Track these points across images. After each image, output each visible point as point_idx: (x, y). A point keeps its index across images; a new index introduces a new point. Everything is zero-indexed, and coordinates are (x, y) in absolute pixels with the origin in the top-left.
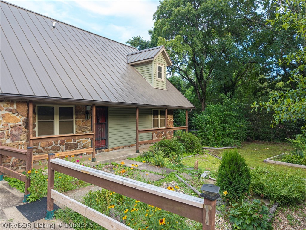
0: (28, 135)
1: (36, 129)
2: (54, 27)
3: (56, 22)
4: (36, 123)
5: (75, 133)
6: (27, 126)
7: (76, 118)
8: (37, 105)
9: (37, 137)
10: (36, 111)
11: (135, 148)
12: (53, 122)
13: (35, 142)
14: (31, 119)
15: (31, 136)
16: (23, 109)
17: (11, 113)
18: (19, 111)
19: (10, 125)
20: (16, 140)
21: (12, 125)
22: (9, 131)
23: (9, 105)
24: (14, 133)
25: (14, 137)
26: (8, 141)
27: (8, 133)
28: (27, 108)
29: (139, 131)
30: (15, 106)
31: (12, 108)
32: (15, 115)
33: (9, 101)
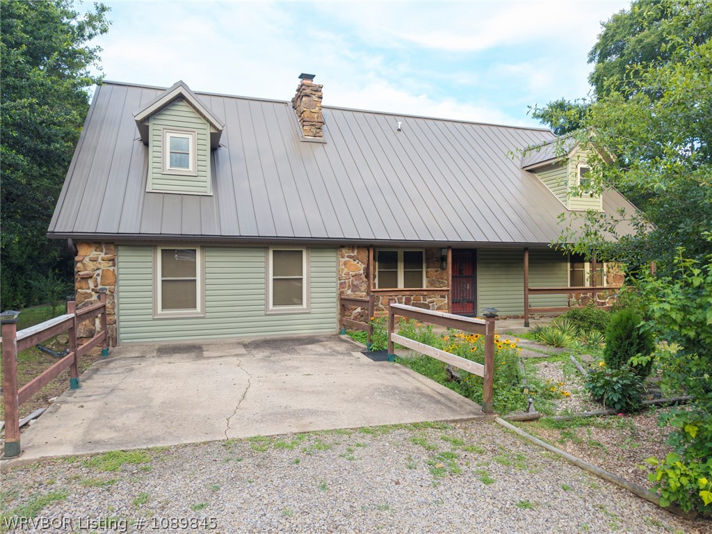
0: (369, 286)
1: (376, 281)
2: (399, 130)
3: (402, 118)
4: (377, 274)
5: (424, 288)
6: (367, 276)
7: (427, 268)
8: (377, 250)
9: (377, 289)
10: (377, 258)
11: (523, 321)
12: (396, 272)
13: (376, 295)
14: (371, 268)
15: (372, 287)
16: (364, 254)
17: (352, 260)
18: (359, 257)
19: (351, 273)
20: (356, 291)
21: (354, 273)
22: (350, 280)
23: (350, 251)
24: (355, 283)
25: (355, 288)
26: (349, 292)
27: (349, 283)
28: (367, 254)
29: (530, 290)
30: (356, 252)
31: (353, 255)
32: (356, 262)
33: (350, 247)
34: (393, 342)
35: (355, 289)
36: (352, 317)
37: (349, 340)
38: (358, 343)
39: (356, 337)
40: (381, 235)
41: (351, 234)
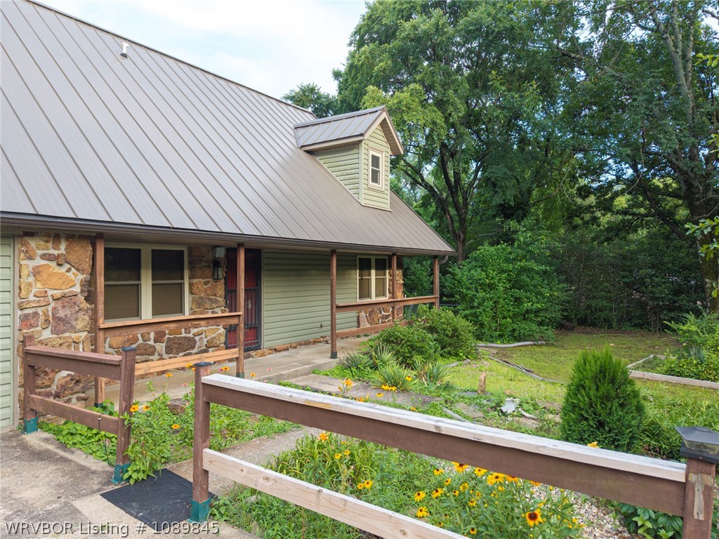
0: (94, 319)
2: (124, 56)
5: (187, 314)
6: (90, 296)
7: (191, 277)
11: (323, 347)
12: (139, 286)
13: (110, 334)
14: (101, 280)
16: (82, 253)
17: (53, 264)
18: (72, 258)
19: (50, 293)
20: (64, 331)
21: (58, 293)
22: (50, 308)
23: (50, 245)
24: (61, 314)
25: (60, 324)
26: (47, 334)
27: (46, 315)
28: (90, 253)
29: (338, 307)
30: (63, 246)
31: (56, 252)
32: (63, 270)
33: (48, 235)
34: (206, 472)
35: (62, 327)
36: (54, 389)
37: (51, 447)
38: (80, 458)
39: (71, 440)
40: (122, 214)
41: (51, 206)
